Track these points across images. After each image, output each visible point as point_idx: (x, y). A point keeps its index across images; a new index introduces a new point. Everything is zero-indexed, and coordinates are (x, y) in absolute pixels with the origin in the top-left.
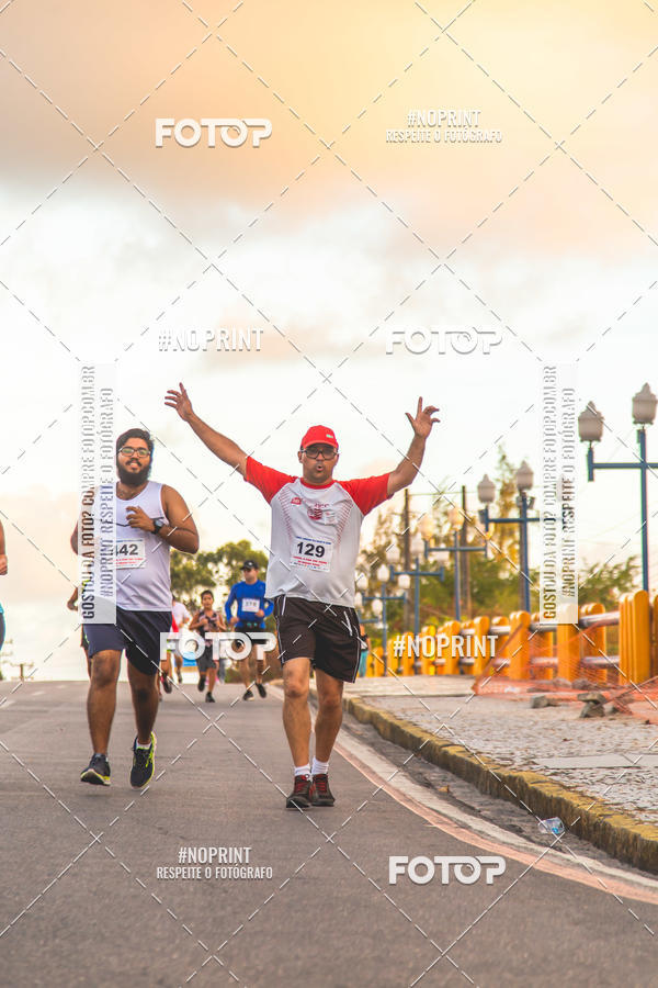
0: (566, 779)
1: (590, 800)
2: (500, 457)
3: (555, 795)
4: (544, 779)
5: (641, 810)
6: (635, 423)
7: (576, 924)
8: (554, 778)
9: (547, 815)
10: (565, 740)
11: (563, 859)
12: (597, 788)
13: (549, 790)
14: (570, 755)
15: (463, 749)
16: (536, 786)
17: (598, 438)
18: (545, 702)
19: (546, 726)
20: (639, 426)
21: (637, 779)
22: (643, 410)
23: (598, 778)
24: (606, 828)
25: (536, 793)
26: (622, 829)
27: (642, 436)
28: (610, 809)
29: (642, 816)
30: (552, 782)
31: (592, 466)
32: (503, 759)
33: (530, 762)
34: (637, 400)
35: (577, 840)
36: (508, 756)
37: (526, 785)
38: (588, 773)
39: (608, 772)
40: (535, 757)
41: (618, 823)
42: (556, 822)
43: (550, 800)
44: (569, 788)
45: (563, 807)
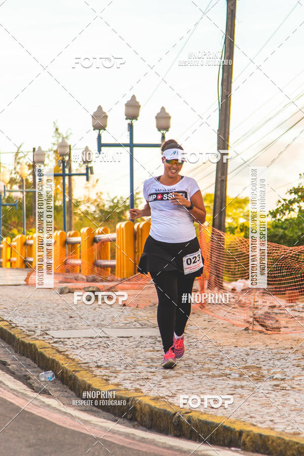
0: (62, 345)
1: (70, 361)
2: (54, 129)
3: (51, 357)
4: (48, 345)
5: (99, 367)
6: (126, 119)
7: (30, 446)
8: (54, 345)
9: (46, 369)
10: (71, 317)
11: (41, 401)
12: (78, 352)
13: (49, 354)
14: (71, 328)
15: (7, 323)
16: (42, 350)
17: (103, 128)
18: (67, 290)
19: (64, 307)
20: (129, 121)
21: (105, 345)
22: (132, 111)
23: (82, 344)
24: (75, 379)
25: (41, 355)
26: (83, 381)
27: (131, 127)
28: (81, 367)
29: (97, 372)
30: (53, 348)
31: (100, 145)
32: (29, 331)
33: (45, 333)
34: (128, 105)
35: (61, 385)
36: (33, 329)
37: (37, 349)
38: (75, 341)
39: (88, 341)
40: (49, 330)
41: (82, 376)
42: (50, 374)
43: (48, 360)
44: (60, 352)
45: (55, 365)
